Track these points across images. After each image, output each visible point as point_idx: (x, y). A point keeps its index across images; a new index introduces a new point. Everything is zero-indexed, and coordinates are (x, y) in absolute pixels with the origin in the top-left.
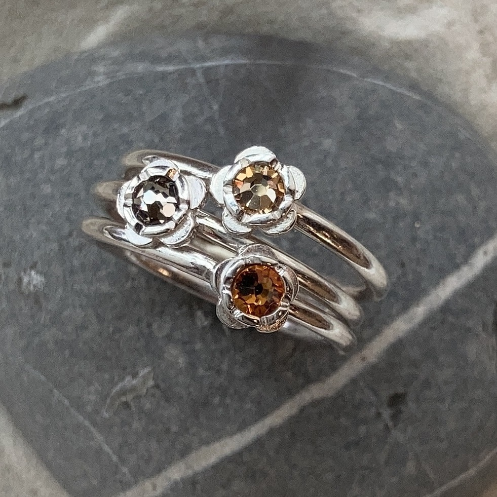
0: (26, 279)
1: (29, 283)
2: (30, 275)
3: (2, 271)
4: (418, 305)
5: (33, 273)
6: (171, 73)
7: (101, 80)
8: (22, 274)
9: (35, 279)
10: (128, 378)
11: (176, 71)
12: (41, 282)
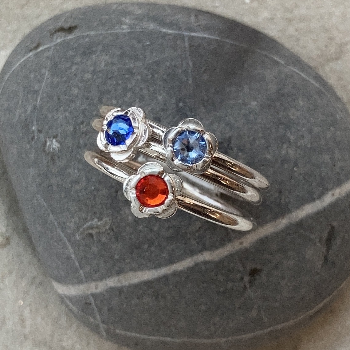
0: (48, 144)
1: (50, 146)
2: (52, 141)
3: (36, 134)
5: (54, 140)
6: (169, 35)
7: (125, 29)
8: (48, 139)
9: (55, 145)
10: (96, 220)
11: (173, 34)
12: (58, 147)
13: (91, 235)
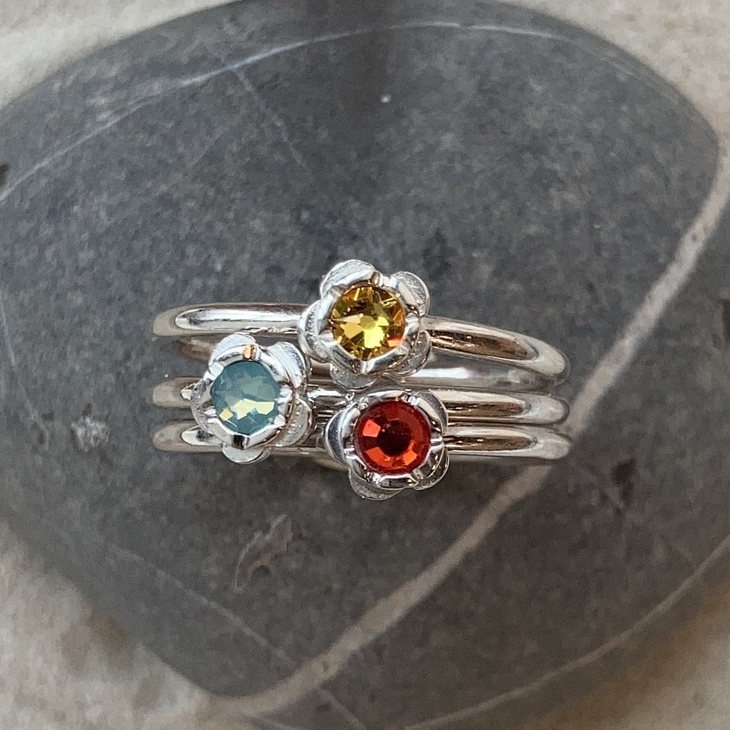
0: (80, 432)
1: (85, 436)
2: (84, 425)
3: (42, 426)
4: (623, 337)
5: (88, 420)
6: (202, 86)
7: (107, 120)
8: (73, 425)
9: (94, 428)
10: (257, 535)
11: (208, 81)
12: (103, 430)
13: (264, 570)
